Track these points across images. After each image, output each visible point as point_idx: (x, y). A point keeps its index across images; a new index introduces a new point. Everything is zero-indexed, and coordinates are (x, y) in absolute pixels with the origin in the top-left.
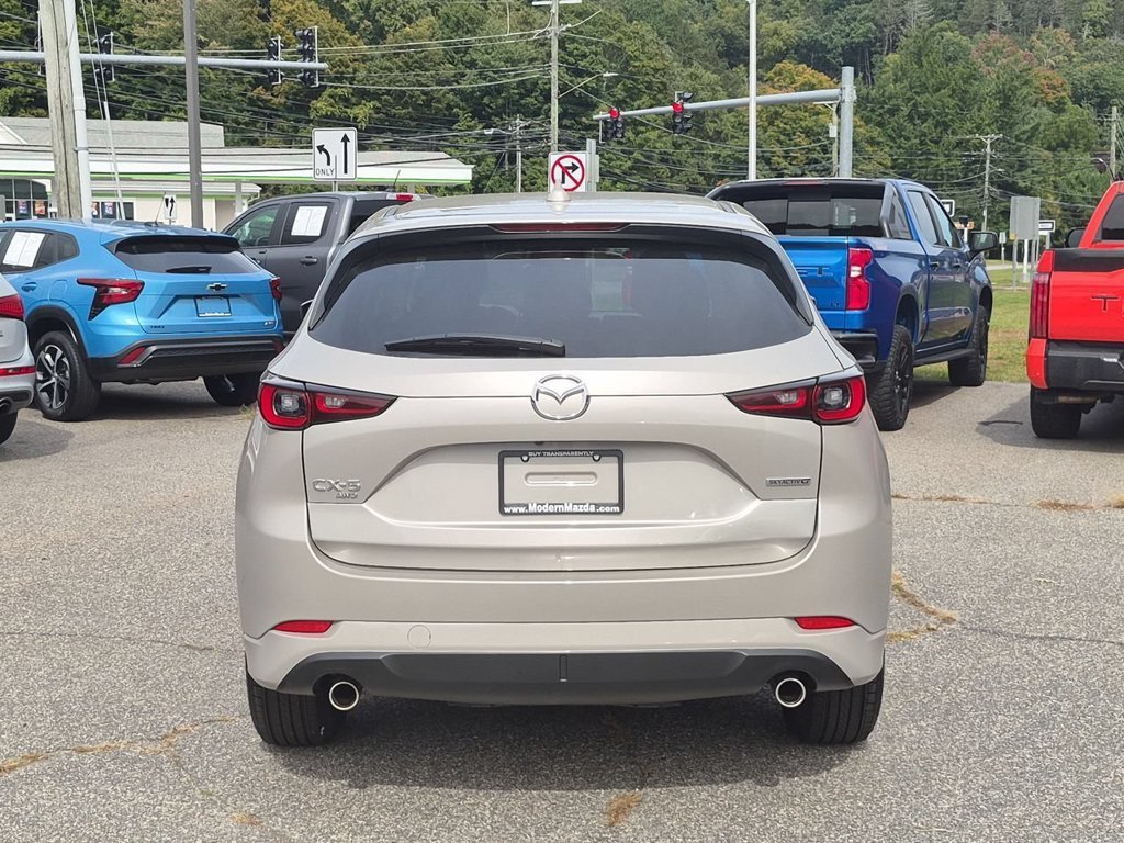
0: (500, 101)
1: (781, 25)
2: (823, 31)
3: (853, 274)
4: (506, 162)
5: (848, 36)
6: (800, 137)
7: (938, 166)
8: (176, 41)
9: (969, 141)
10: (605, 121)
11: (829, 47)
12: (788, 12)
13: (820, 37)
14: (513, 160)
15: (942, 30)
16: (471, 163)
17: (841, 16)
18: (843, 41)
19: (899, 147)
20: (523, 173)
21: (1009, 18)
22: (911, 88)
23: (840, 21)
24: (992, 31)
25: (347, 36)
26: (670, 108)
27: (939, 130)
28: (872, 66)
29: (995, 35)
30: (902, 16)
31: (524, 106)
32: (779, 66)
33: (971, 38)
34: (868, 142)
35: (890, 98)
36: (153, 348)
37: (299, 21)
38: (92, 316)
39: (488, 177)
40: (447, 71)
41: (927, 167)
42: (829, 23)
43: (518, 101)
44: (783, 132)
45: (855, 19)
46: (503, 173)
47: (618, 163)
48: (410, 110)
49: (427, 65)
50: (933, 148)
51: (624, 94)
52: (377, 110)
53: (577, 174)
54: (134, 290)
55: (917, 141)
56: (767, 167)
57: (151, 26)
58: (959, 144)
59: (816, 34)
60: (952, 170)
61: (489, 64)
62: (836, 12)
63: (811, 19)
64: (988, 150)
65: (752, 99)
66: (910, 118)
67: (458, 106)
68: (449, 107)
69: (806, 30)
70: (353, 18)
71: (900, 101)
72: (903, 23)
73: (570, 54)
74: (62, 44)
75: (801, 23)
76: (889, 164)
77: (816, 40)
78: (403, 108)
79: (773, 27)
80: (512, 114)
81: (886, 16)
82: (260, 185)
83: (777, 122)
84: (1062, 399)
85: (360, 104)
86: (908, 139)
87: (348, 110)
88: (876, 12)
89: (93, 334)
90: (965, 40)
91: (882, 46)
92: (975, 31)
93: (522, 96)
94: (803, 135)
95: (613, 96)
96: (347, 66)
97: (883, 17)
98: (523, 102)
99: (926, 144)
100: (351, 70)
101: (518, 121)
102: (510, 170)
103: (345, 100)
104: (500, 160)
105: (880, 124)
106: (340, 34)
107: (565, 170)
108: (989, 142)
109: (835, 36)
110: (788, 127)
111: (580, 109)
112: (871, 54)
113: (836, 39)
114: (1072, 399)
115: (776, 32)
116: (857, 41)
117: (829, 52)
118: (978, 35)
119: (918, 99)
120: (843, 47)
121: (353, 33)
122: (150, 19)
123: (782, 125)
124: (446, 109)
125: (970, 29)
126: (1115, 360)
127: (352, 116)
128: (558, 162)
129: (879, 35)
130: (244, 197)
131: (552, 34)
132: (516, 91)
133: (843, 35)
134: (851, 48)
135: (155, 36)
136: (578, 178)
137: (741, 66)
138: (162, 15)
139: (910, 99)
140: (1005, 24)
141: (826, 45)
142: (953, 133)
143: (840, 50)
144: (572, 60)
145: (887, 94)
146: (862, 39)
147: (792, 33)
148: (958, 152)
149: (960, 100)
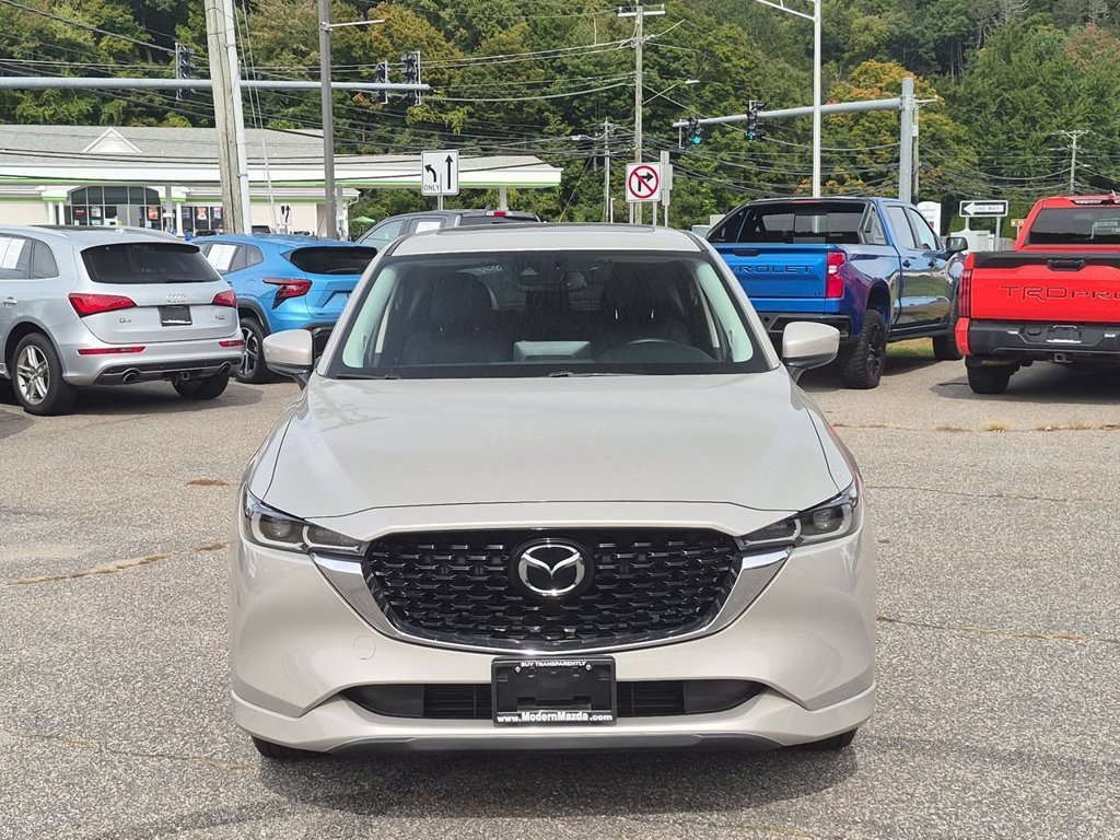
0: (589, 105)
1: (872, 20)
2: (915, 26)
3: (831, 272)
4: (595, 164)
5: (940, 30)
6: (885, 135)
7: (1025, 161)
8: (278, 50)
9: (1057, 136)
10: (684, 129)
11: (921, 41)
12: (880, 6)
13: (912, 32)
14: (601, 161)
15: (1034, 22)
16: (562, 166)
17: (933, 10)
18: (935, 35)
19: (987, 144)
20: (612, 173)
21: (1105, 10)
22: (999, 84)
23: (932, 15)
24: (1087, 24)
25: (444, 43)
26: (745, 116)
27: (1027, 126)
28: (965, 61)
29: (1091, 27)
30: (996, 9)
31: (612, 109)
32: (866, 64)
33: (1066, 31)
34: (954, 140)
35: (978, 95)
36: (318, 330)
37: (397, 30)
38: (275, 306)
39: (577, 179)
40: (538, 75)
41: (1013, 163)
42: (922, 17)
43: (607, 104)
44: (868, 130)
45: (947, 13)
46: (592, 175)
47: (705, 163)
48: (502, 114)
49: (519, 70)
50: (1020, 143)
51: (712, 96)
52: (471, 115)
53: (652, 183)
54: (304, 287)
55: (1005, 137)
56: (852, 166)
57: (256, 37)
58: (1048, 139)
59: (908, 29)
60: (1039, 166)
61: (578, 68)
62: (928, 6)
63: (903, 14)
64: (1074, 146)
65: (817, 109)
66: (998, 115)
67: (548, 110)
68: (540, 111)
69: (897, 25)
70: (449, 27)
71: (988, 99)
72: (997, 17)
73: (663, 56)
74: (228, 91)
75: (893, 17)
76: (977, 161)
77: (908, 35)
78: (496, 112)
79: (864, 23)
80: (601, 117)
81: (979, 10)
82: (359, 190)
83: (862, 121)
84: (984, 362)
85: (454, 109)
86: (995, 136)
87: (443, 116)
88: (970, 6)
89: (276, 319)
90: (1060, 34)
91: (975, 40)
92: (1070, 24)
93: (610, 99)
94: (888, 134)
95: (701, 98)
96: (443, 74)
97: (976, 11)
98: (612, 104)
99: (1014, 140)
100: (446, 77)
101: (606, 123)
102: (599, 171)
103: (439, 105)
104: (588, 162)
105: (966, 122)
106: (436, 40)
107: (641, 179)
108: (1074, 138)
109: (927, 31)
110: (873, 126)
111: (668, 111)
112: (964, 48)
113: (928, 33)
114: (992, 363)
115: (867, 28)
116: (949, 34)
117: (921, 47)
118: (1073, 28)
119: (1007, 95)
120: (935, 41)
121: (448, 41)
122: (255, 30)
123: (867, 124)
124: (537, 113)
125: (1064, 22)
126: (1016, 333)
127: (447, 122)
128: (634, 173)
129: (972, 29)
130: (345, 201)
131: (637, 44)
132: (605, 94)
133: (936, 28)
134: (943, 42)
135: (259, 46)
136: (652, 186)
137: (832, 62)
138: (266, 26)
139: (998, 96)
140: (1101, 16)
141: (918, 40)
142: (1042, 128)
143: (932, 45)
144: (663, 62)
145: (974, 92)
146: (953, 33)
147: (883, 28)
148: (1045, 148)
149: (1049, 96)
